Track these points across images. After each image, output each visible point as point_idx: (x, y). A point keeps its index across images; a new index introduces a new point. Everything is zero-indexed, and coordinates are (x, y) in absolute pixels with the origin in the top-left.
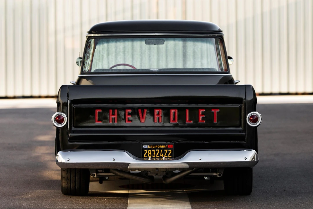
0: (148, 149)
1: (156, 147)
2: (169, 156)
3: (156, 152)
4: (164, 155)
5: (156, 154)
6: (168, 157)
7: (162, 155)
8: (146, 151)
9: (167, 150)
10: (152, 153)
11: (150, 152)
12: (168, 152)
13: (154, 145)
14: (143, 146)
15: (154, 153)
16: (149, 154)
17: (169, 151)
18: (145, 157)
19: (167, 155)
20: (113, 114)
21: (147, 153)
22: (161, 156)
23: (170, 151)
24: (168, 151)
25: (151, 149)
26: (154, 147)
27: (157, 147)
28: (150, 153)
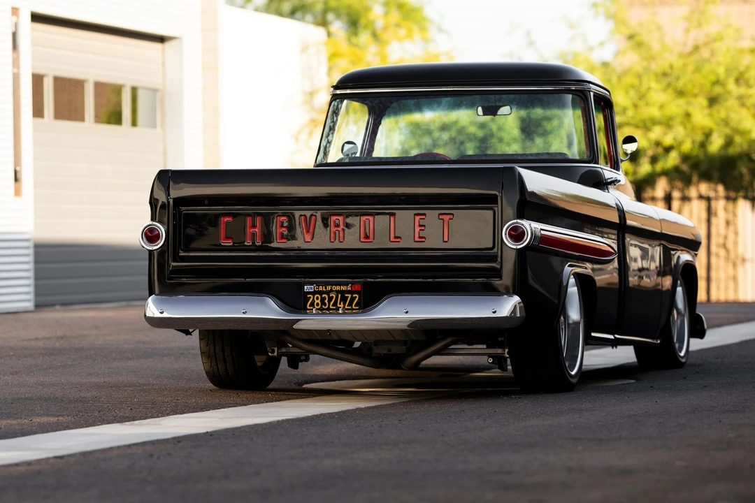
0: (314, 293)
1: (329, 288)
2: (354, 307)
3: (330, 299)
4: (344, 304)
5: (329, 302)
6: (352, 309)
7: (340, 304)
8: (310, 297)
9: (350, 296)
10: (323, 300)
11: (317, 298)
12: (353, 299)
13: (326, 284)
14: (305, 287)
15: (326, 301)
16: (316, 301)
17: (354, 296)
18: (308, 307)
19: (350, 304)
20: (254, 226)
21: (313, 301)
22: (338, 306)
23: (356, 297)
24: (352, 297)
25: (321, 293)
26: (326, 288)
27: (331, 289)
28: (319, 301)
